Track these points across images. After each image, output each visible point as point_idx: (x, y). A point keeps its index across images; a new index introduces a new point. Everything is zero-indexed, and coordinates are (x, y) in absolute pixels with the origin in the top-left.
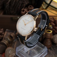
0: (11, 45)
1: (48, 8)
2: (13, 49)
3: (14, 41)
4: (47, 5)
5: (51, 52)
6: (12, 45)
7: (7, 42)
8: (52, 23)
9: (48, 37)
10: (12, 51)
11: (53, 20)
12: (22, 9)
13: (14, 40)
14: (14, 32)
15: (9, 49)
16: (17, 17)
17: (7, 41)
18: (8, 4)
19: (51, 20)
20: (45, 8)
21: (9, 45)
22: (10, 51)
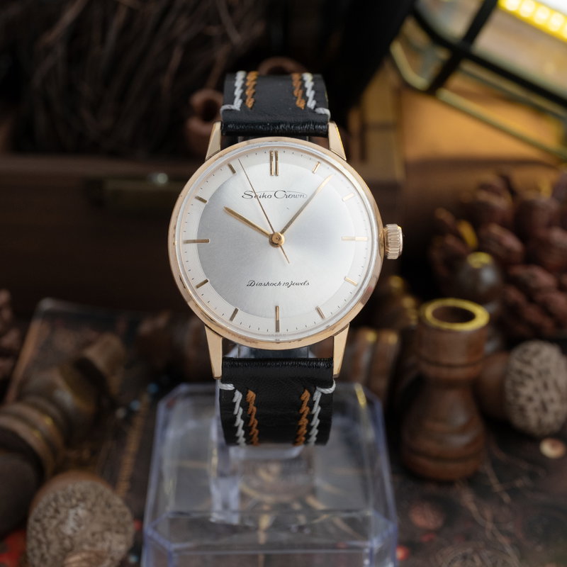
0: (86, 454)
1: (457, 81)
2: (108, 491)
3: (121, 413)
4: (443, 55)
6: (94, 453)
7: (47, 422)
8: (495, 230)
9: (445, 373)
10: (90, 510)
11: (501, 203)
12: (199, 98)
13: (114, 405)
14: (122, 326)
15: (68, 497)
16: (142, 178)
17: (44, 412)
18: (60, 50)
19: (484, 196)
20: (420, 81)
21: (73, 454)
22: (76, 514)
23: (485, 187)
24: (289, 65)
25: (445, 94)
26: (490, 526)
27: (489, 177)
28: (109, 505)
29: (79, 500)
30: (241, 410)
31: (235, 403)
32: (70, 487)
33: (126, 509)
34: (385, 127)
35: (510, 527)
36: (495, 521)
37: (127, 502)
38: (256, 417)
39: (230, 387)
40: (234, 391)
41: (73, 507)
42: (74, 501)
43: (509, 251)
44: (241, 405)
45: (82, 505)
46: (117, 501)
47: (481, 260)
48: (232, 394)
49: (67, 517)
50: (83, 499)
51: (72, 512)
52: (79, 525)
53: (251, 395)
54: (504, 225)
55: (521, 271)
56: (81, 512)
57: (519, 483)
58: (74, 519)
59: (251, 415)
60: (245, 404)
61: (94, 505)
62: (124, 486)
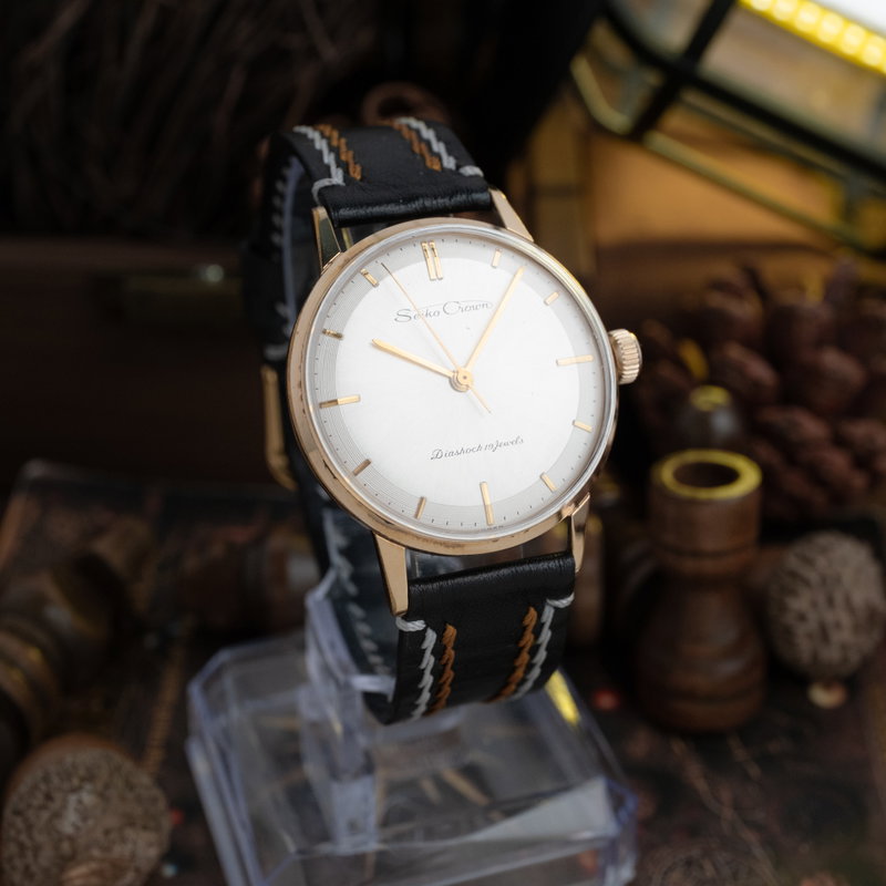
0: (96, 706)
1: (675, 120)
2: (128, 765)
3: (151, 641)
4: (652, 79)
5: (726, 795)
7: (33, 656)
8: (735, 353)
10: (102, 796)
11: (746, 310)
15: (67, 775)
19: (717, 300)
20: (618, 119)
21: (75, 706)
22: (80, 802)
23: (721, 286)
24: (413, 95)
25: (659, 140)
26: (728, 813)
27: (726, 270)
28: (130, 786)
29: (83, 780)
30: (432, 660)
31: (425, 650)
32: (69, 759)
33: (157, 792)
34: (564, 192)
35: (759, 815)
36: (737, 807)
37: (160, 782)
38: (452, 668)
39: (418, 625)
40: (425, 630)
41: (75, 790)
42: (76, 782)
43: (756, 384)
44: (433, 653)
45: (88, 786)
46: (144, 779)
47: (712, 399)
48: (421, 635)
49: (64, 806)
50: (90, 777)
51: (73, 798)
52: (85, 819)
53: (451, 631)
54: (749, 344)
55: (775, 416)
56: (88, 798)
57: (774, 747)
58: (76, 810)
59: (445, 665)
60: (439, 651)
61: (107, 786)
62: (155, 755)
